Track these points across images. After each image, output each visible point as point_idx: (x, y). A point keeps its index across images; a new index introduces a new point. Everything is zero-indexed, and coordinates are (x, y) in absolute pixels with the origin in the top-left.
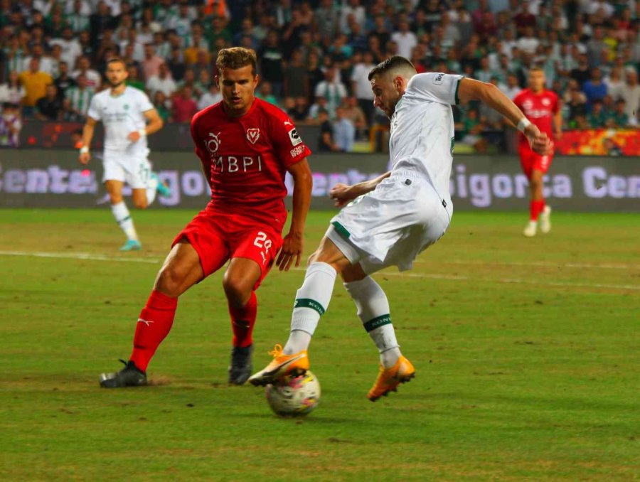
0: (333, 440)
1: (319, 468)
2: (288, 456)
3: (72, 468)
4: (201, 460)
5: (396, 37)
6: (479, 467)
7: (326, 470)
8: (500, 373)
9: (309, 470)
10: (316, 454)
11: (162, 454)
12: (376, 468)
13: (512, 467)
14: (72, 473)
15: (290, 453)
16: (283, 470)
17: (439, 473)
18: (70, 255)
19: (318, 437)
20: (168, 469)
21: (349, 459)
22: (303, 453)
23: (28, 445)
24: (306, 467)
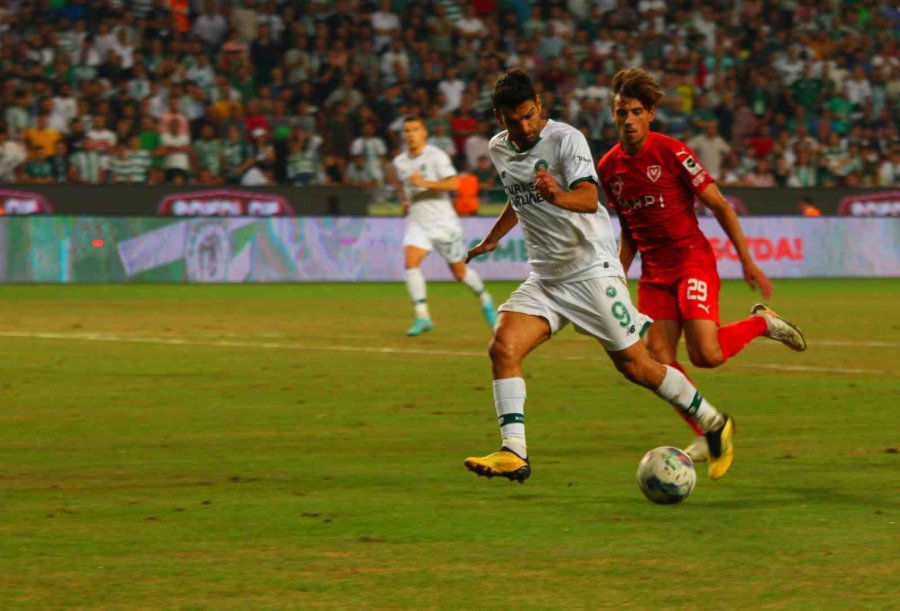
0: (366, 540)
1: (348, 571)
2: (314, 558)
3: (70, 575)
4: (216, 563)
5: (445, 87)
6: (526, 568)
7: (356, 573)
8: (556, 462)
9: (338, 573)
10: (345, 555)
11: (173, 557)
12: (413, 569)
13: (563, 565)
14: (70, 580)
15: (316, 554)
16: (307, 573)
17: (483, 574)
18: (78, 335)
19: (348, 536)
20: (178, 575)
21: (383, 561)
22: (332, 555)
23: (21, 549)
24: (334, 570)
